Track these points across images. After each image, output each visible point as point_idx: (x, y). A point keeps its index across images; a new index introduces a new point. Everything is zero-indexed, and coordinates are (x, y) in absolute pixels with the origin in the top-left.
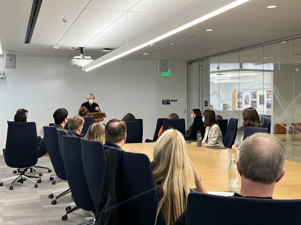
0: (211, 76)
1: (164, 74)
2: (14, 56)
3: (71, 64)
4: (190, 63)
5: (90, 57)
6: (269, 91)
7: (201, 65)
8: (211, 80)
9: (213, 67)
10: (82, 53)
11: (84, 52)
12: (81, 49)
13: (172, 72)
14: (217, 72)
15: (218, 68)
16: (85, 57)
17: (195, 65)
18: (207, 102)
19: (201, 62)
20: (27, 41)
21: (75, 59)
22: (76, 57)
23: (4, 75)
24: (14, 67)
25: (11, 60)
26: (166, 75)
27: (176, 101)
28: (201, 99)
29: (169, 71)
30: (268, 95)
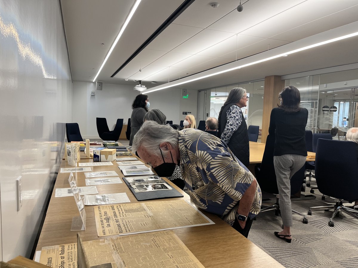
0: (211, 99)
1: (185, 97)
2: (102, 83)
3: (134, 90)
4: (199, 91)
5: (145, 86)
6: (246, 110)
7: (206, 93)
8: (211, 101)
9: (213, 94)
10: (140, 83)
11: (142, 83)
12: (140, 81)
13: (189, 95)
14: (215, 97)
15: (216, 95)
16: (142, 86)
17: (203, 92)
18: (208, 114)
19: (206, 91)
20: (112, 76)
21: (136, 87)
22: (137, 86)
23: (94, 93)
24: (101, 89)
25: (100, 85)
26: (185, 98)
27: (191, 113)
28: (205, 112)
29: (187, 95)
30: (246, 112)
